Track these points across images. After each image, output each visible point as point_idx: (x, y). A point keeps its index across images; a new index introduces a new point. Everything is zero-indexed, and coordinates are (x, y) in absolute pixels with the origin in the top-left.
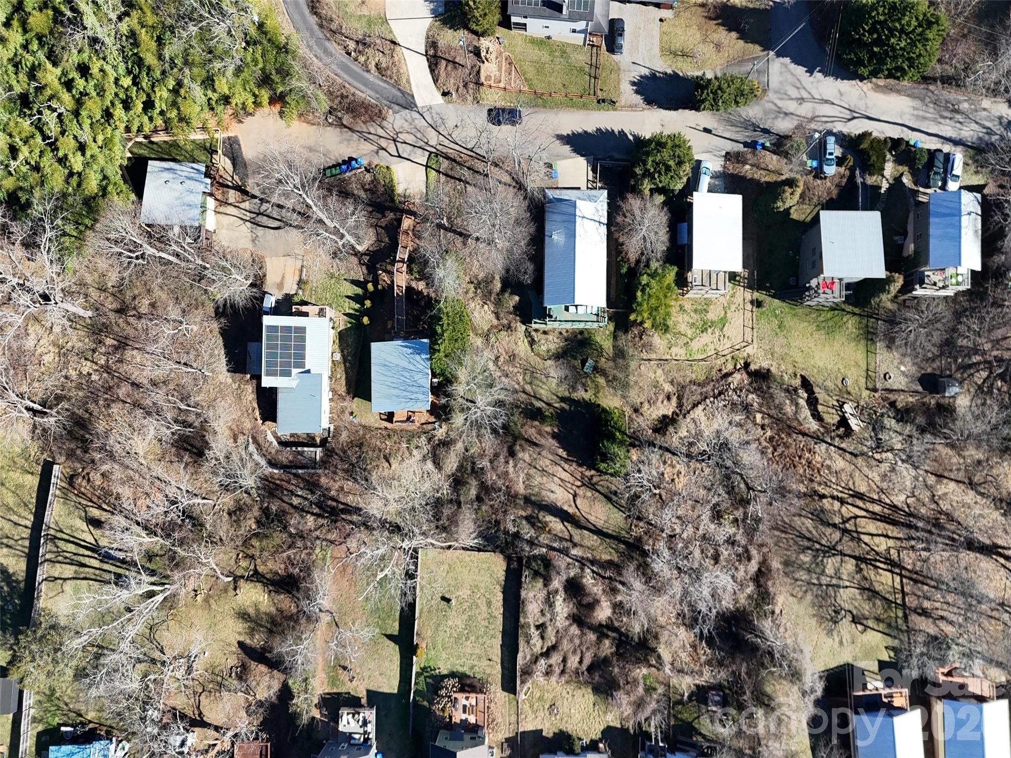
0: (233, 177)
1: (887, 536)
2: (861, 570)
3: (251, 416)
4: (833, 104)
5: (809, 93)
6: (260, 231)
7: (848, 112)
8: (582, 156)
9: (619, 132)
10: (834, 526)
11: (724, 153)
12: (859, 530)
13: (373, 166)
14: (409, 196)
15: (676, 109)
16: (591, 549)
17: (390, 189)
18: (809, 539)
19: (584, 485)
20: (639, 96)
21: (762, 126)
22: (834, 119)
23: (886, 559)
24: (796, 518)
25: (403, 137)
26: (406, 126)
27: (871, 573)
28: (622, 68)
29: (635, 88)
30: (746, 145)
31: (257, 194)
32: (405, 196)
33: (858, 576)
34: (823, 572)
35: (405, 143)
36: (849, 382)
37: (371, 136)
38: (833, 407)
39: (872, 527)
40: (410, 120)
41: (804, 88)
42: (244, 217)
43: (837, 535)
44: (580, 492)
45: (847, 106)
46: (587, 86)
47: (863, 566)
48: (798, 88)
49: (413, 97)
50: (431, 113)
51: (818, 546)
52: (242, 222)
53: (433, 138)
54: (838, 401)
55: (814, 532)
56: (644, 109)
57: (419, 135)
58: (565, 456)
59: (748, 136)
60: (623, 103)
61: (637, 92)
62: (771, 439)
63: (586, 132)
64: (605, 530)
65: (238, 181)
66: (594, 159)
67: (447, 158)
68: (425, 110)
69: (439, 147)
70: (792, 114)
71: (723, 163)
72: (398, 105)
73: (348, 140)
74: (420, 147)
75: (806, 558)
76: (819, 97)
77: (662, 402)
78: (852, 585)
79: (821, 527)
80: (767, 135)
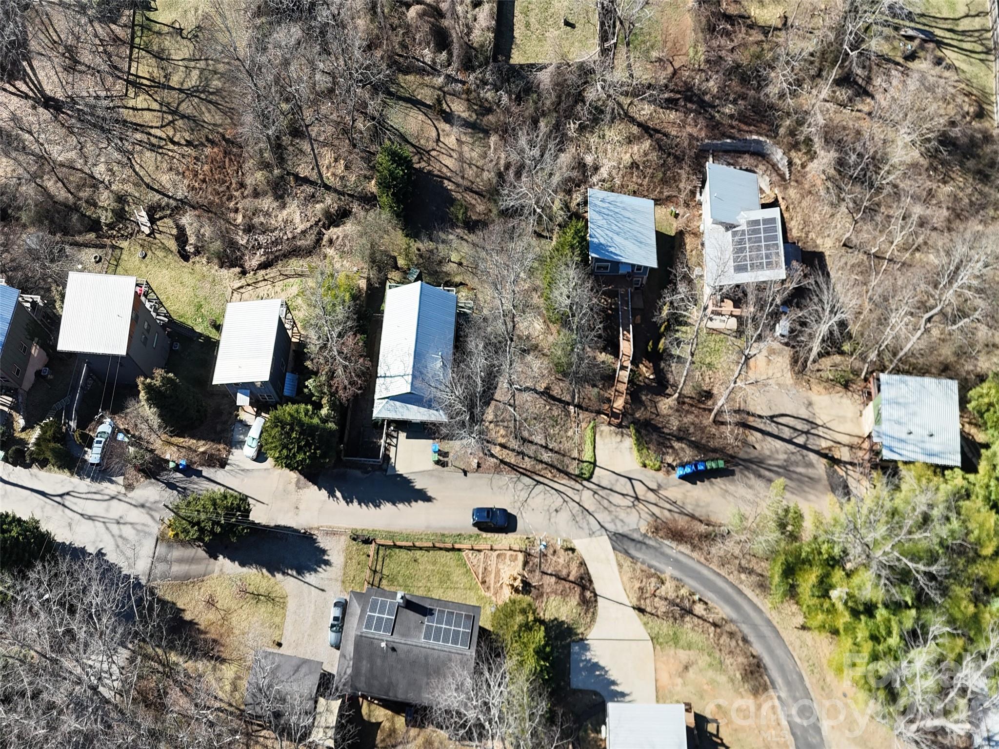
0: (847, 474)
1: (134, 109)
2: (165, 77)
3: (790, 201)
4: (82, 515)
5: (107, 528)
6: (804, 413)
7: (67, 504)
8: (401, 475)
9: (352, 502)
10: (183, 117)
11: (227, 467)
12: (160, 114)
13: (664, 469)
14: (617, 434)
15: (277, 527)
16: (423, 85)
17: (642, 443)
18: (210, 102)
19: (428, 152)
20: (322, 546)
21: (175, 492)
22: (88, 497)
23: (139, 88)
24: (219, 122)
25: (628, 502)
26: (622, 515)
27: (157, 74)
28: (339, 584)
29: (326, 557)
30: (199, 474)
31: (813, 457)
32: (622, 434)
33: (170, 70)
34: (202, 71)
35: (623, 495)
36: (139, 254)
37: (668, 506)
38: (161, 232)
39: (148, 118)
40: (617, 521)
41: (113, 536)
42: (826, 430)
43: (183, 107)
44: (431, 144)
45: (66, 510)
46: (387, 561)
47: (163, 80)
48: (121, 536)
49: (614, 548)
50: (590, 529)
51: (202, 96)
52: (828, 425)
53: (587, 498)
54: (155, 238)
55: (203, 109)
56: (318, 529)
57: (605, 503)
58: (446, 182)
59: (195, 483)
60: (343, 538)
61: (324, 552)
62: (230, 199)
63: (394, 504)
64: (409, 105)
65: (839, 470)
66: (386, 471)
67: (568, 474)
68: (598, 533)
69: (578, 486)
70: (135, 506)
71: (231, 457)
72: (633, 540)
73: (698, 505)
74: (604, 488)
75: (216, 83)
76: (97, 523)
77: (338, 238)
78: (176, 62)
79: (196, 114)
80: (172, 481)
